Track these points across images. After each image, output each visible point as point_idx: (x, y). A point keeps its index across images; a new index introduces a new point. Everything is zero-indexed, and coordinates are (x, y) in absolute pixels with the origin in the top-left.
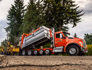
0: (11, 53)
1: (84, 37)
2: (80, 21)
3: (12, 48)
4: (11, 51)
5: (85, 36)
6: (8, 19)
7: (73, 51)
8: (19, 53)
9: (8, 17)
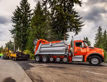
0: (10, 57)
3: (11, 53)
6: (14, 22)
9: (13, 19)
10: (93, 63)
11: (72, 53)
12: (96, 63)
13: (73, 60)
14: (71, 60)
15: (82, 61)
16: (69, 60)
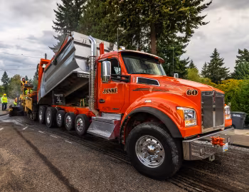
1: (238, 57)
2: (204, 23)
5: (240, 55)
6: (57, 29)
9: (57, 24)
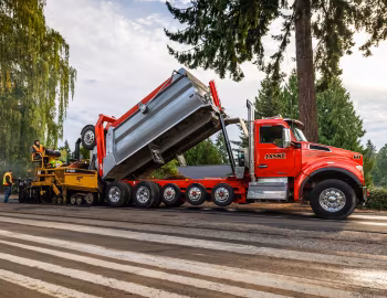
0: (57, 192)
3: (62, 173)
4: (55, 182)
7: (332, 201)
8: (95, 194)
10: (325, 207)
11: (247, 170)
12: (337, 209)
13: (249, 196)
14: (243, 197)
15: (284, 197)
16: (235, 197)
